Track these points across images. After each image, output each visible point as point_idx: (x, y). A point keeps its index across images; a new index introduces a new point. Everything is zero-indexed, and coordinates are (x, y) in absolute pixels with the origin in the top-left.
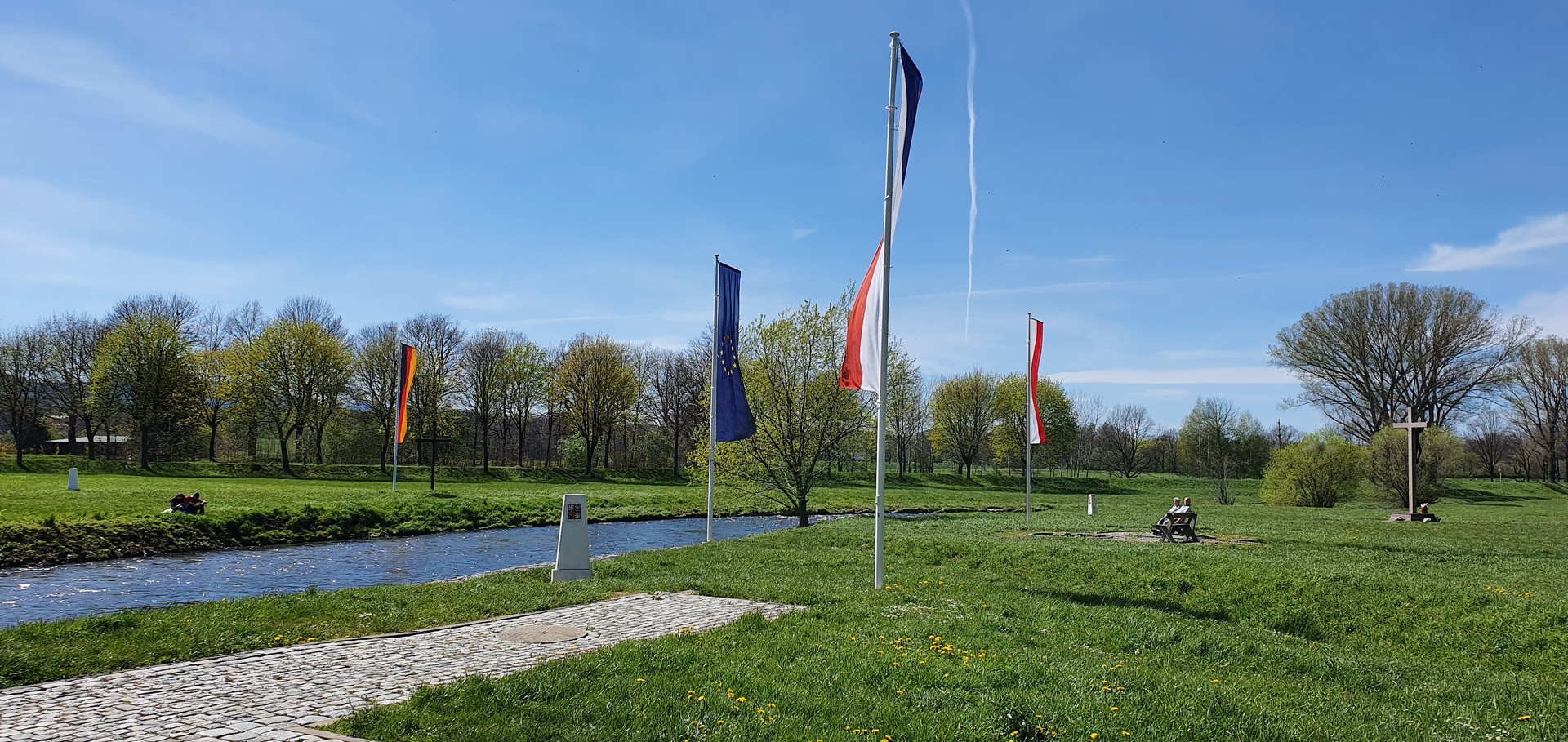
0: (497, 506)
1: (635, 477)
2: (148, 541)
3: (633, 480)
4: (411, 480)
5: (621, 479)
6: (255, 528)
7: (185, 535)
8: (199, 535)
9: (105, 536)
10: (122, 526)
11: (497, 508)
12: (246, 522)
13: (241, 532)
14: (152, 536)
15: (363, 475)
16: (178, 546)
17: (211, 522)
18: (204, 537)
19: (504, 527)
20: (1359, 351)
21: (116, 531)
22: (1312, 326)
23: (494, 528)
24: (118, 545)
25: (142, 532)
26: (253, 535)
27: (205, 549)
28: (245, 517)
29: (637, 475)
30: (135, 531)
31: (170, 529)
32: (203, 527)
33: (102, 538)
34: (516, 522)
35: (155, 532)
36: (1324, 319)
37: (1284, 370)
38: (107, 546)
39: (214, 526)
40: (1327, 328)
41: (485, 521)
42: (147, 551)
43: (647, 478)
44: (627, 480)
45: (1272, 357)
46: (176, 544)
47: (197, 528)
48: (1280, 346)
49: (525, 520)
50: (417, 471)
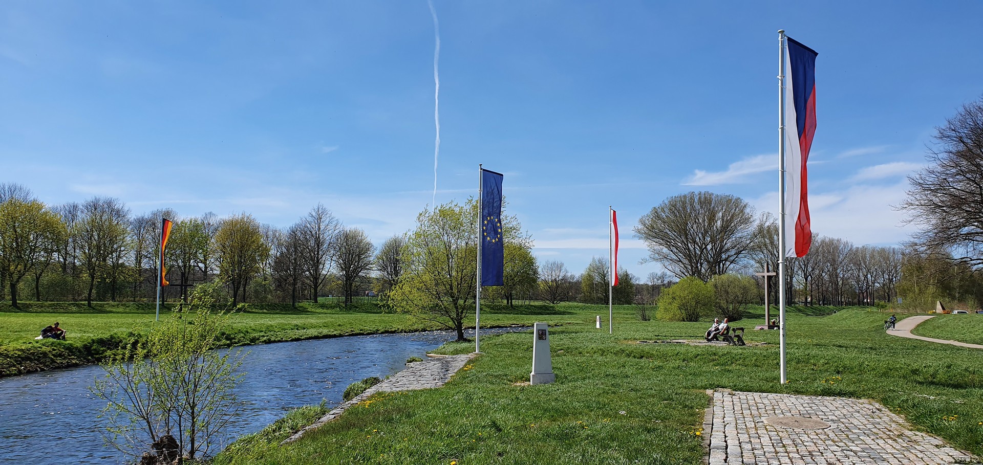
0: (240, 330)
1: (266, 309)
2: (38, 360)
3: (265, 311)
4: (111, 312)
5: (257, 311)
6: (102, 349)
7: (60, 355)
8: (69, 355)
9: (10, 358)
10: (18, 350)
11: (240, 332)
12: (95, 344)
13: (93, 352)
14: (39, 357)
15: (74, 309)
16: (58, 363)
17: (75, 346)
18: (73, 357)
19: (248, 345)
20: (684, 232)
21: (16, 354)
22: (656, 215)
23: (243, 345)
24: (20, 364)
25: (33, 354)
26: (102, 354)
27: (76, 366)
28: (93, 341)
29: (267, 308)
30: (28, 353)
31: (50, 352)
32: (70, 349)
33: (9, 359)
34: (254, 341)
35: (41, 354)
36: (664, 212)
37: (642, 241)
38: (14, 366)
39: (77, 348)
40: (665, 217)
41: (236, 341)
42: (40, 368)
43: (274, 309)
44: (261, 311)
45: (636, 233)
46: (56, 362)
47: (66, 349)
48: (640, 227)
49: (258, 339)
50: (113, 306)
